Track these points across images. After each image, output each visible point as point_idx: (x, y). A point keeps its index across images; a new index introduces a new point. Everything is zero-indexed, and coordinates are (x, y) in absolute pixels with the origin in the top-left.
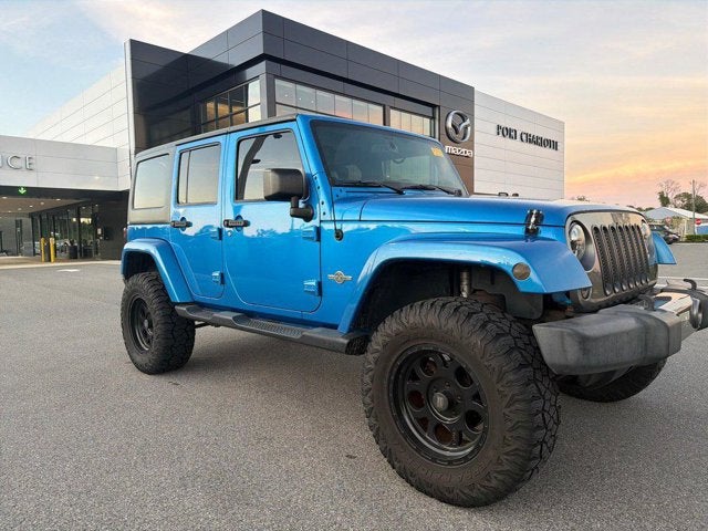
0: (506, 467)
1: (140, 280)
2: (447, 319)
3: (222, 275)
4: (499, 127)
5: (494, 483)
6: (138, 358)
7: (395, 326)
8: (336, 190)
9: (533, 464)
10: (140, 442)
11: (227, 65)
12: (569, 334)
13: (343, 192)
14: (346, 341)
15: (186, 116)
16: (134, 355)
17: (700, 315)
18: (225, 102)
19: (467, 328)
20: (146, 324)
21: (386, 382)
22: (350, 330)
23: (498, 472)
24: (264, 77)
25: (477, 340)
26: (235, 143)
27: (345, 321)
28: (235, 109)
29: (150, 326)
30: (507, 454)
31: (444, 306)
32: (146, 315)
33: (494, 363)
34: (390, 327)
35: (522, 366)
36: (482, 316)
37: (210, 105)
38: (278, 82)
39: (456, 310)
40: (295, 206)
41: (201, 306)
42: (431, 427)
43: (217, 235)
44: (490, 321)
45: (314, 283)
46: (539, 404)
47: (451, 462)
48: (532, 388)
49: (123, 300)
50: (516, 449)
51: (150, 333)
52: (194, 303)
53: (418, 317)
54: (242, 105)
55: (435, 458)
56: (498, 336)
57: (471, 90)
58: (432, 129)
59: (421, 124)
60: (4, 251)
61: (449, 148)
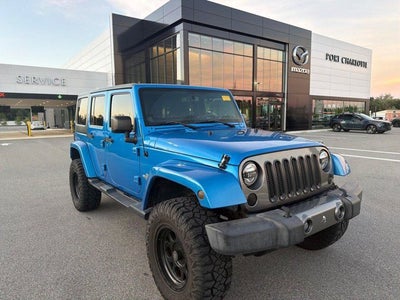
1: (75, 163)
2: (174, 214)
3: (105, 166)
4: (327, 55)
6: (76, 202)
7: (156, 213)
8: (149, 128)
12: (220, 234)
13: (153, 129)
14: (144, 214)
15: (143, 54)
17: (343, 213)
18: (162, 46)
19: (180, 221)
22: (145, 209)
24: (182, 32)
26: (110, 96)
28: (168, 50)
30: (194, 292)
31: (174, 205)
36: (191, 214)
37: (155, 48)
38: (190, 34)
39: (178, 210)
40: (128, 136)
42: (174, 268)
43: (102, 145)
44: (193, 217)
45: (137, 178)
47: (176, 289)
50: (197, 291)
52: (97, 178)
53: (164, 210)
54: (171, 47)
56: (193, 227)
57: (310, 32)
58: (284, 57)
59: (277, 55)
60: (56, 126)
61: (293, 69)
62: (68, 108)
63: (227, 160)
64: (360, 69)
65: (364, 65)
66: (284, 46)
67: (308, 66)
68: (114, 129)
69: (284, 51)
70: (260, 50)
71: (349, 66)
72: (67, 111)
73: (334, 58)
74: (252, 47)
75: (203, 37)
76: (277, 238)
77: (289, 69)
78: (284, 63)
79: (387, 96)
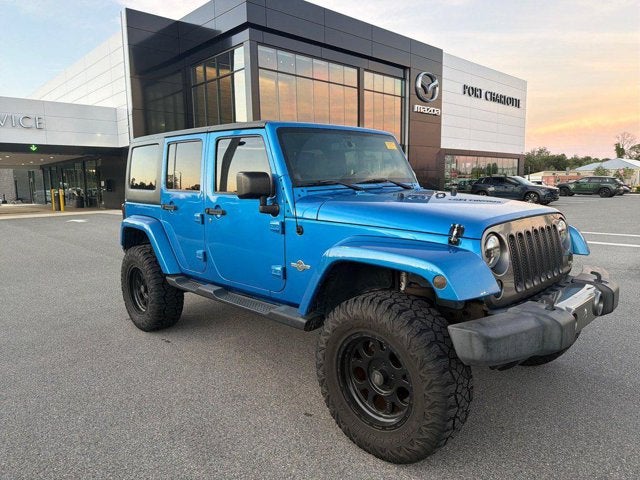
0: (426, 437)
1: (136, 252)
2: (382, 314)
3: (205, 254)
4: (465, 87)
5: (416, 448)
6: (137, 317)
7: (342, 316)
8: (298, 191)
9: (447, 434)
11: (214, 31)
12: (476, 336)
13: (305, 192)
14: (304, 321)
16: (133, 314)
17: (601, 305)
18: (212, 66)
19: (397, 324)
20: (142, 289)
21: (334, 359)
22: (308, 313)
23: (420, 440)
24: (247, 44)
25: (404, 334)
26: (214, 142)
27: (305, 303)
28: (223, 72)
29: (146, 291)
30: (426, 426)
31: (381, 302)
32: (143, 282)
33: (417, 354)
34: (337, 317)
35: (439, 357)
36: (410, 313)
37: (200, 69)
38: (260, 48)
39: (390, 307)
40: (264, 203)
41: (187, 277)
42: (370, 398)
43: (200, 220)
44: (416, 317)
45: (279, 269)
46: (452, 388)
47: (384, 426)
48: (447, 375)
49: (123, 267)
50: (434, 423)
51: (146, 296)
52: (182, 274)
53: (360, 310)
54: (228, 68)
55: (373, 422)
56: (422, 331)
57: (440, 52)
58: (403, 89)
59: (393, 85)
60: (19, 199)
61: (418, 107)
62: (42, 168)
63: (461, 231)
64: (511, 109)
65: (515, 103)
66: (403, 71)
67: (439, 104)
68: (243, 193)
69: (404, 79)
70: (367, 76)
71: (496, 104)
72: (39, 174)
73: (474, 92)
74: (355, 71)
75: (280, 53)
76: (543, 340)
77: (411, 108)
78: (403, 97)
79: (541, 151)
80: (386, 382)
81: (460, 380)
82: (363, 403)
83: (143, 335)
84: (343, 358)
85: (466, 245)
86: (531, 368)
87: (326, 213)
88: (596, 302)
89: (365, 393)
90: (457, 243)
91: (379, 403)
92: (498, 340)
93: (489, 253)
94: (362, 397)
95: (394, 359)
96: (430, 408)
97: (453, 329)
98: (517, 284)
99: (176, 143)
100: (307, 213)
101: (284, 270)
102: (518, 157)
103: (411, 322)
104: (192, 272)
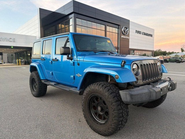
0: (113, 127)
1: (34, 73)
2: (100, 88)
3: (52, 73)
4: (136, 31)
5: (110, 131)
6: (33, 93)
8: (78, 53)
9: (120, 126)
10: (29, 115)
11: (64, 14)
12: (128, 94)
13: (81, 53)
14: (79, 92)
15: (54, 28)
16: (32, 92)
17: (171, 87)
18: (63, 24)
19: (105, 91)
20: (35, 85)
21: (87, 103)
22: (80, 89)
23: (111, 128)
24: (73, 18)
25: (107, 94)
26: (55, 39)
27: (79, 87)
28: (66, 26)
30: (113, 123)
31: (100, 85)
32: (35, 81)
33: (110, 100)
34: (88, 89)
35: (117, 101)
36: (109, 88)
37: (60, 25)
38: (77, 19)
39: (103, 86)
40: (68, 56)
41: (48, 80)
42: (98, 115)
43: (51, 63)
44: (111, 89)
45: (73, 76)
46: (121, 111)
47: (101, 124)
48: (120, 107)
49: (30, 78)
50: (115, 122)
51: (36, 86)
52: (46, 80)
53: (94, 87)
54: (68, 25)
55: (98, 123)
56: (112, 93)
57: (129, 21)
58: (118, 31)
59: (115, 30)
60: (8, 62)
61: (122, 36)
62: (15, 53)
63: (125, 62)
64: (149, 37)
65: (151, 35)
66: (118, 26)
67: (128, 36)
68: (62, 53)
69: (118, 28)
70: (108, 27)
71: (145, 36)
72: (14, 55)
73: (139, 32)
74: (104, 26)
75: (83, 20)
76: (150, 96)
77: (120, 37)
78: (118, 34)
79: (159, 50)
80: (102, 110)
81: (124, 109)
82: (95, 117)
83: (35, 98)
84: (89, 103)
85: (126, 67)
86: (151, 109)
87: (86, 59)
88: (169, 86)
89: (96, 114)
90: (124, 66)
91: (100, 117)
92: (135, 95)
93: (133, 69)
94: (95, 115)
95: (104, 102)
96: (114, 117)
97: (121, 92)
98: (143, 80)
99: (45, 40)
100: (80, 59)
101: (74, 77)
102: (152, 51)
103: (108, 90)
104: (49, 79)
